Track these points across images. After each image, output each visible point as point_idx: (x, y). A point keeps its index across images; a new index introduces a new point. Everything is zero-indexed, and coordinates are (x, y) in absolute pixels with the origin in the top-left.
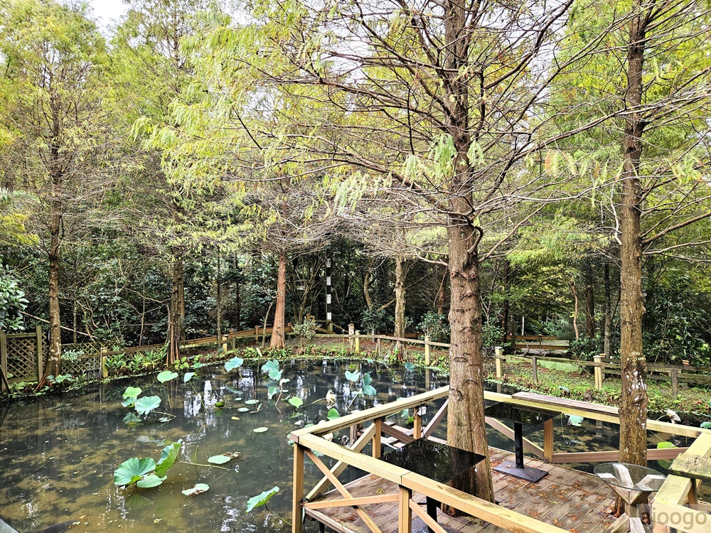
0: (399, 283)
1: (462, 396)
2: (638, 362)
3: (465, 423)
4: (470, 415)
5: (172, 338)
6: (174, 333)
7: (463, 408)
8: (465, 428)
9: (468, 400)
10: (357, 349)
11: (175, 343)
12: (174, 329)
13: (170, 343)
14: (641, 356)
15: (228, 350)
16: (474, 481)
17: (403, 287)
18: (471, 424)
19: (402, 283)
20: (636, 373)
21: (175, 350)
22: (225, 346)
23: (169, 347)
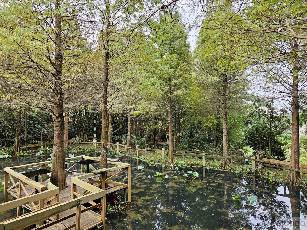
0: (110, 123)
1: (55, 156)
2: (103, 145)
3: (55, 163)
4: (57, 161)
5: (16, 144)
6: (17, 142)
7: (55, 159)
8: (56, 165)
9: (57, 157)
10: (96, 147)
11: (17, 145)
12: (17, 140)
13: (15, 146)
14: (104, 143)
15: (43, 148)
16: (57, 180)
17: (111, 124)
18: (57, 164)
19: (111, 123)
20: (103, 148)
21: (18, 148)
22: (42, 147)
23: (15, 147)
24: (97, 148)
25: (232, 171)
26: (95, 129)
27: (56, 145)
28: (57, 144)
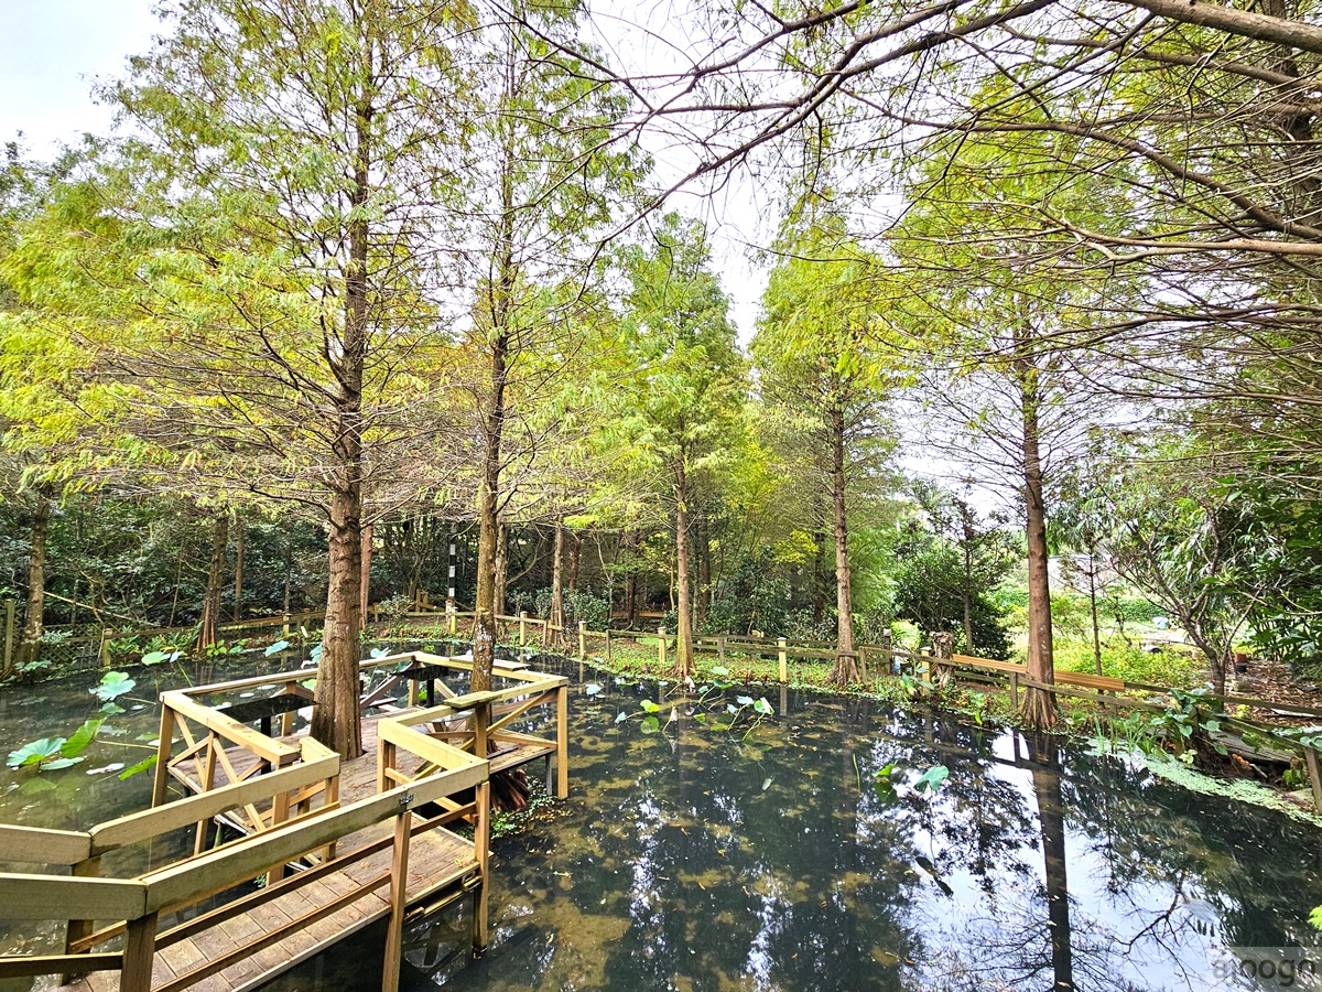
2: (483, 617)
5: (207, 617)
6: (210, 611)
10: (453, 629)
11: (210, 623)
12: (211, 606)
13: (204, 623)
14: (486, 611)
15: (290, 631)
16: (332, 730)
19: (502, 552)
20: (480, 626)
21: (210, 632)
22: (286, 627)
23: (202, 628)
24: (458, 630)
25: (865, 694)
26: (452, 574)
27: (334, 619)
28: (337, 616)
